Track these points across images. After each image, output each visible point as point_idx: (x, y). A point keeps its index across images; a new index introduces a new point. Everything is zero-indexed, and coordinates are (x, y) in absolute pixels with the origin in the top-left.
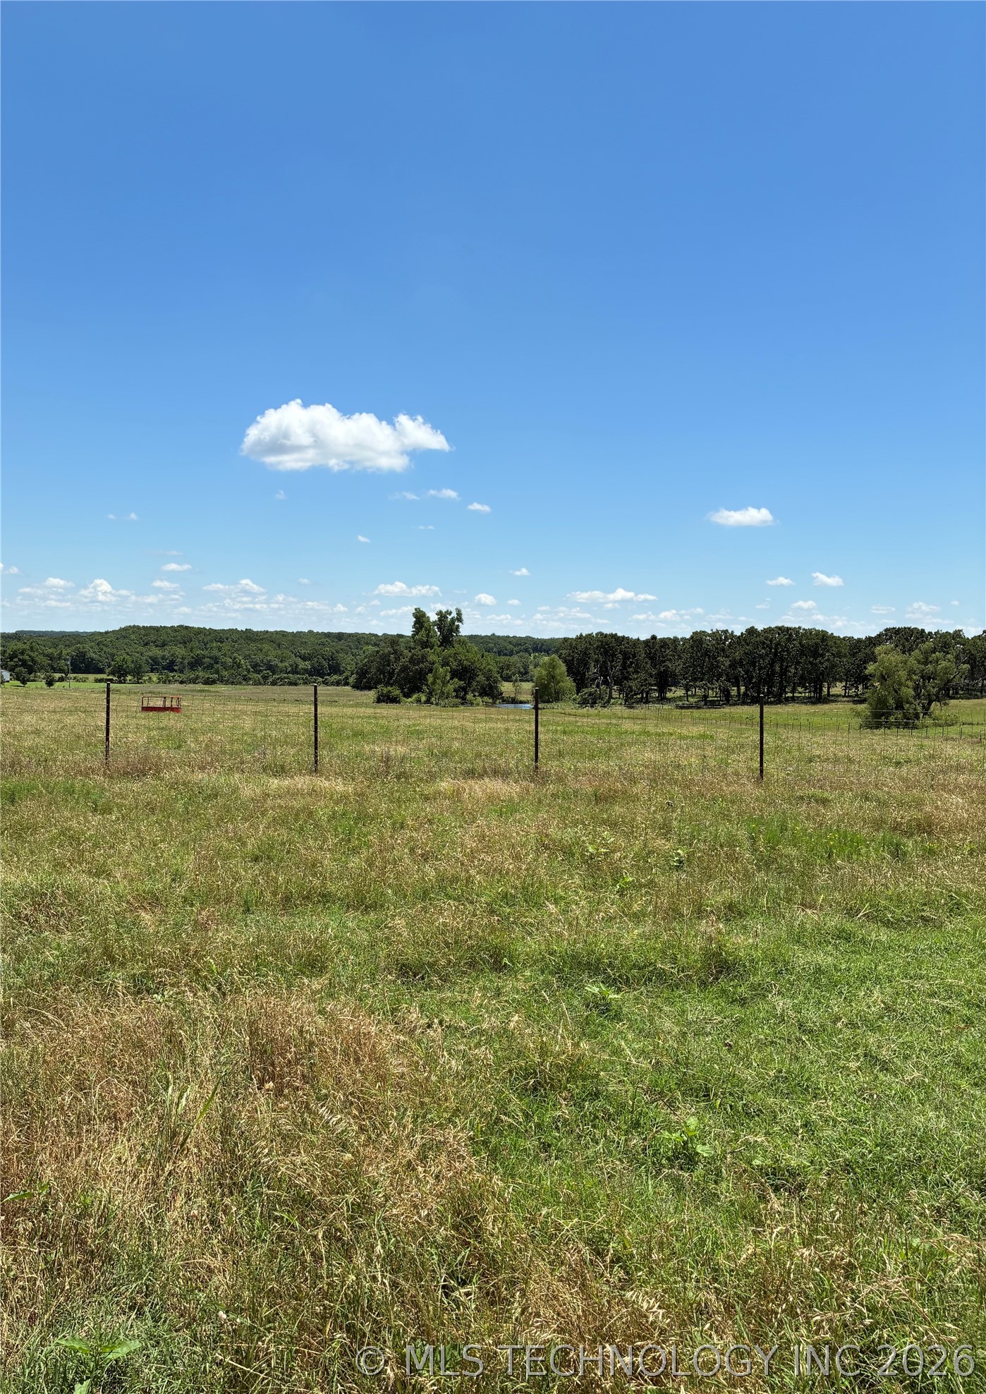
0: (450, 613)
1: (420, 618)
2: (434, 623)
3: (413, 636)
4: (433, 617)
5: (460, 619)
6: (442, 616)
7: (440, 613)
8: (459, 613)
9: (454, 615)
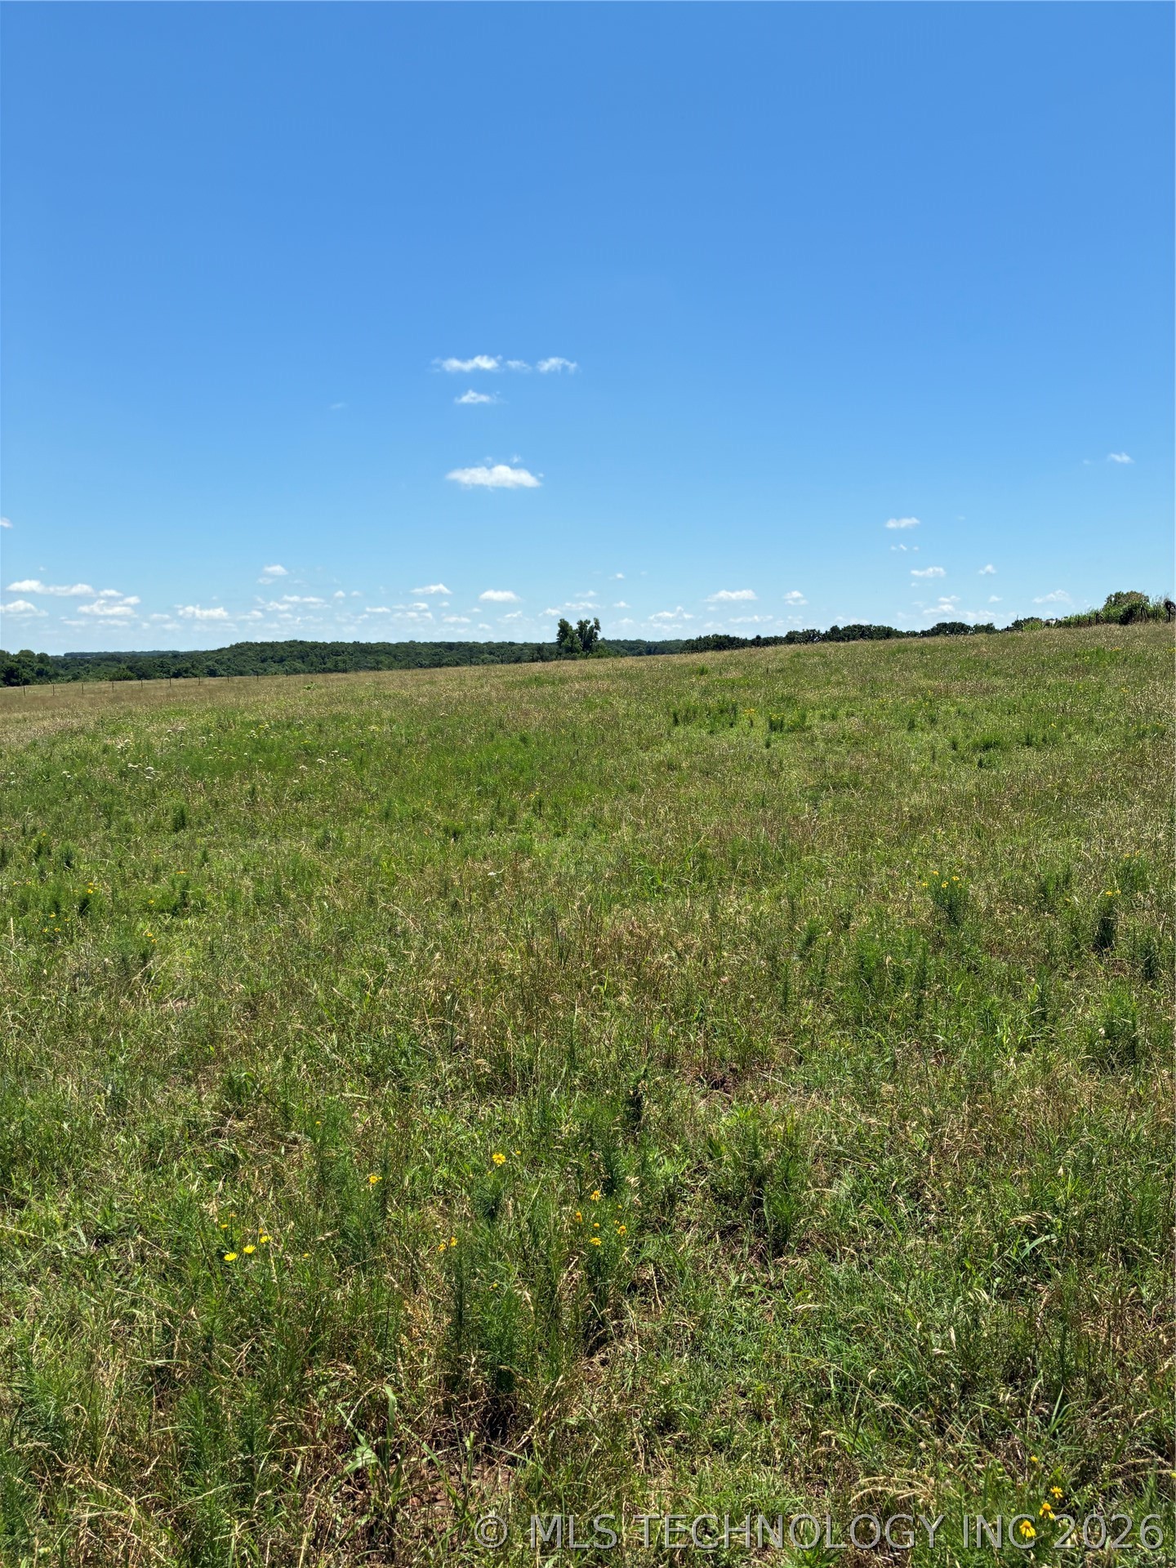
0: (589, 622)
1: (564, 628)
2: (576, 631)
3: (559, 643)
4: (575, 627)
5: (597, 627)
6: (582, 625)
7: (580, 623)
8: (597, 623)
9: (592, 623)
